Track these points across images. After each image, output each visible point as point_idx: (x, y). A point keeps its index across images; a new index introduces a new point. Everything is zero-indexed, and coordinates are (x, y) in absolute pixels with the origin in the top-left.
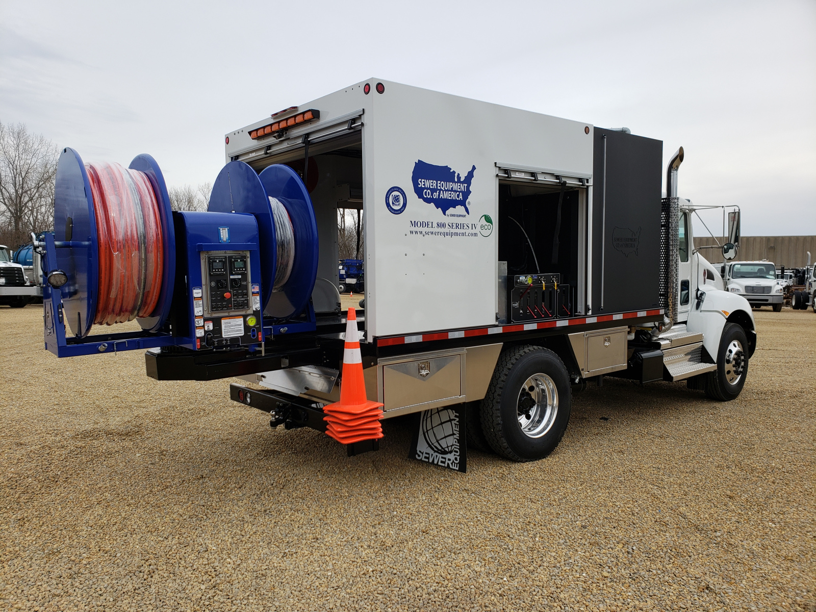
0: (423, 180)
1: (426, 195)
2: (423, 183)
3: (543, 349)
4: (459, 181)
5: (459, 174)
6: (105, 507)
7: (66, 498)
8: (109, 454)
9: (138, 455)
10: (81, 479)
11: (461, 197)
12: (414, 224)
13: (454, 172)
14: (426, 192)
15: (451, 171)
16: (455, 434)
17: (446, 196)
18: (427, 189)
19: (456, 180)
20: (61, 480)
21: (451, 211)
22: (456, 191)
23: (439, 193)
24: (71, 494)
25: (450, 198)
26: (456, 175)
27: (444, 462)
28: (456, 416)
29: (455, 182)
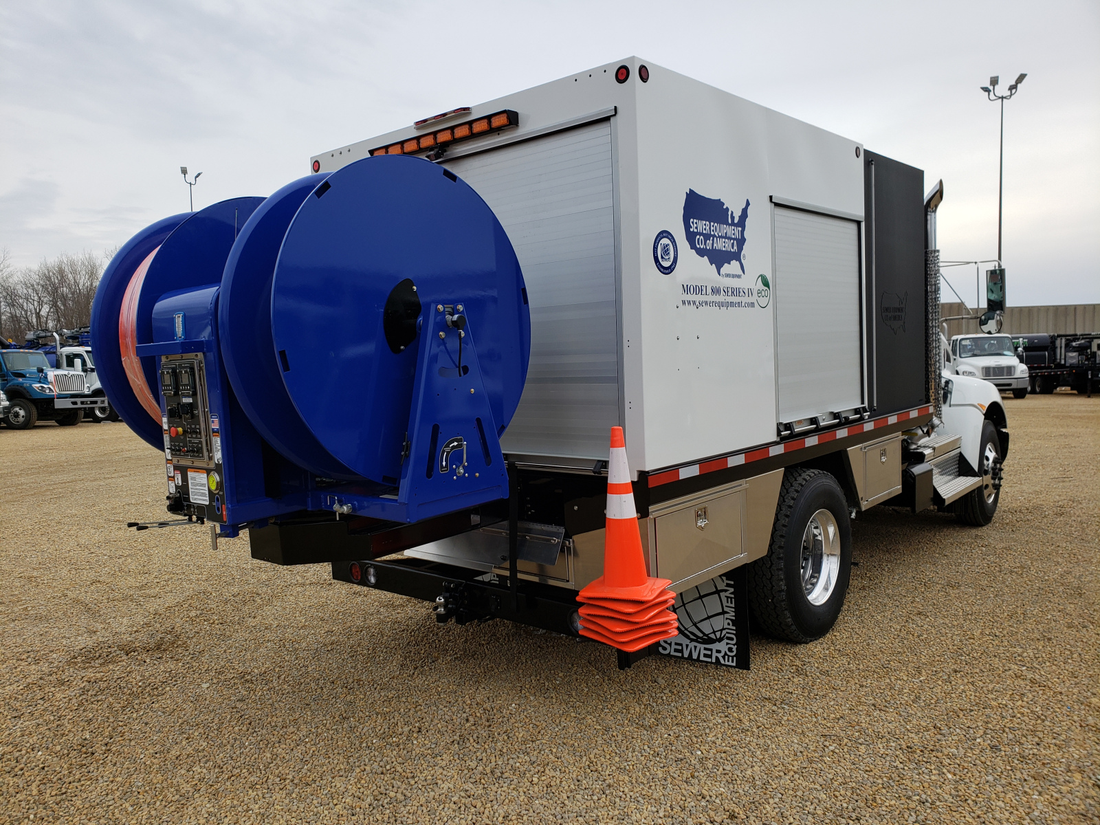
0: (695, 221)
1: (699, 244)
2: (695, 225)
3: (824, 473)
4: (733, 224)
5: (732, 212)
6: (211, 797)
7: (127, 785)
8: (154, 690)
9: (205, 686)
10: (133, 743)
11: (735, 248)
12: (686, 289)
13: (727, 209)
14: (699, 239)
15: (725, 207)
16: (727, 613)
17: (720, 245)
18: (701, 234)
19: (730, 222)
20: (99, 749)
21: (726, 268)
22: (730, 239)
23: (713, 240)
24: (135, 776)
25: (724, 249)
26: (730, 213)
27: (710, 656)
28: (728, 585)
29: (729, 225)
